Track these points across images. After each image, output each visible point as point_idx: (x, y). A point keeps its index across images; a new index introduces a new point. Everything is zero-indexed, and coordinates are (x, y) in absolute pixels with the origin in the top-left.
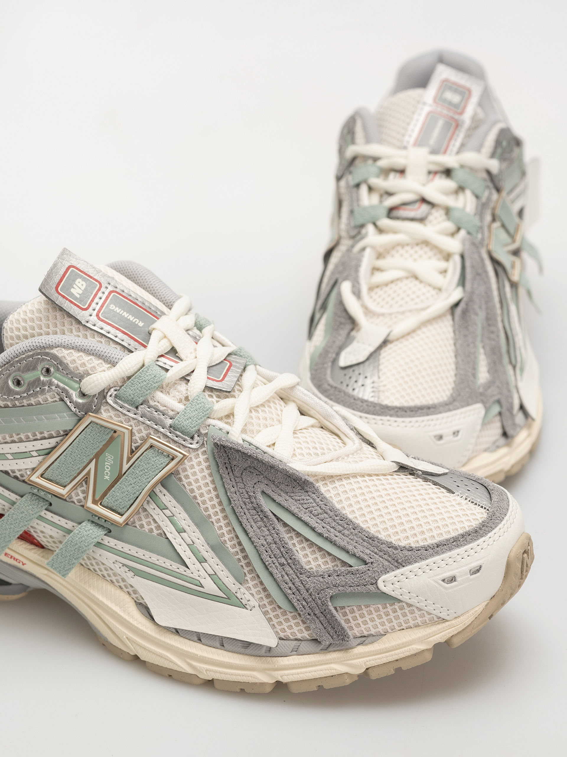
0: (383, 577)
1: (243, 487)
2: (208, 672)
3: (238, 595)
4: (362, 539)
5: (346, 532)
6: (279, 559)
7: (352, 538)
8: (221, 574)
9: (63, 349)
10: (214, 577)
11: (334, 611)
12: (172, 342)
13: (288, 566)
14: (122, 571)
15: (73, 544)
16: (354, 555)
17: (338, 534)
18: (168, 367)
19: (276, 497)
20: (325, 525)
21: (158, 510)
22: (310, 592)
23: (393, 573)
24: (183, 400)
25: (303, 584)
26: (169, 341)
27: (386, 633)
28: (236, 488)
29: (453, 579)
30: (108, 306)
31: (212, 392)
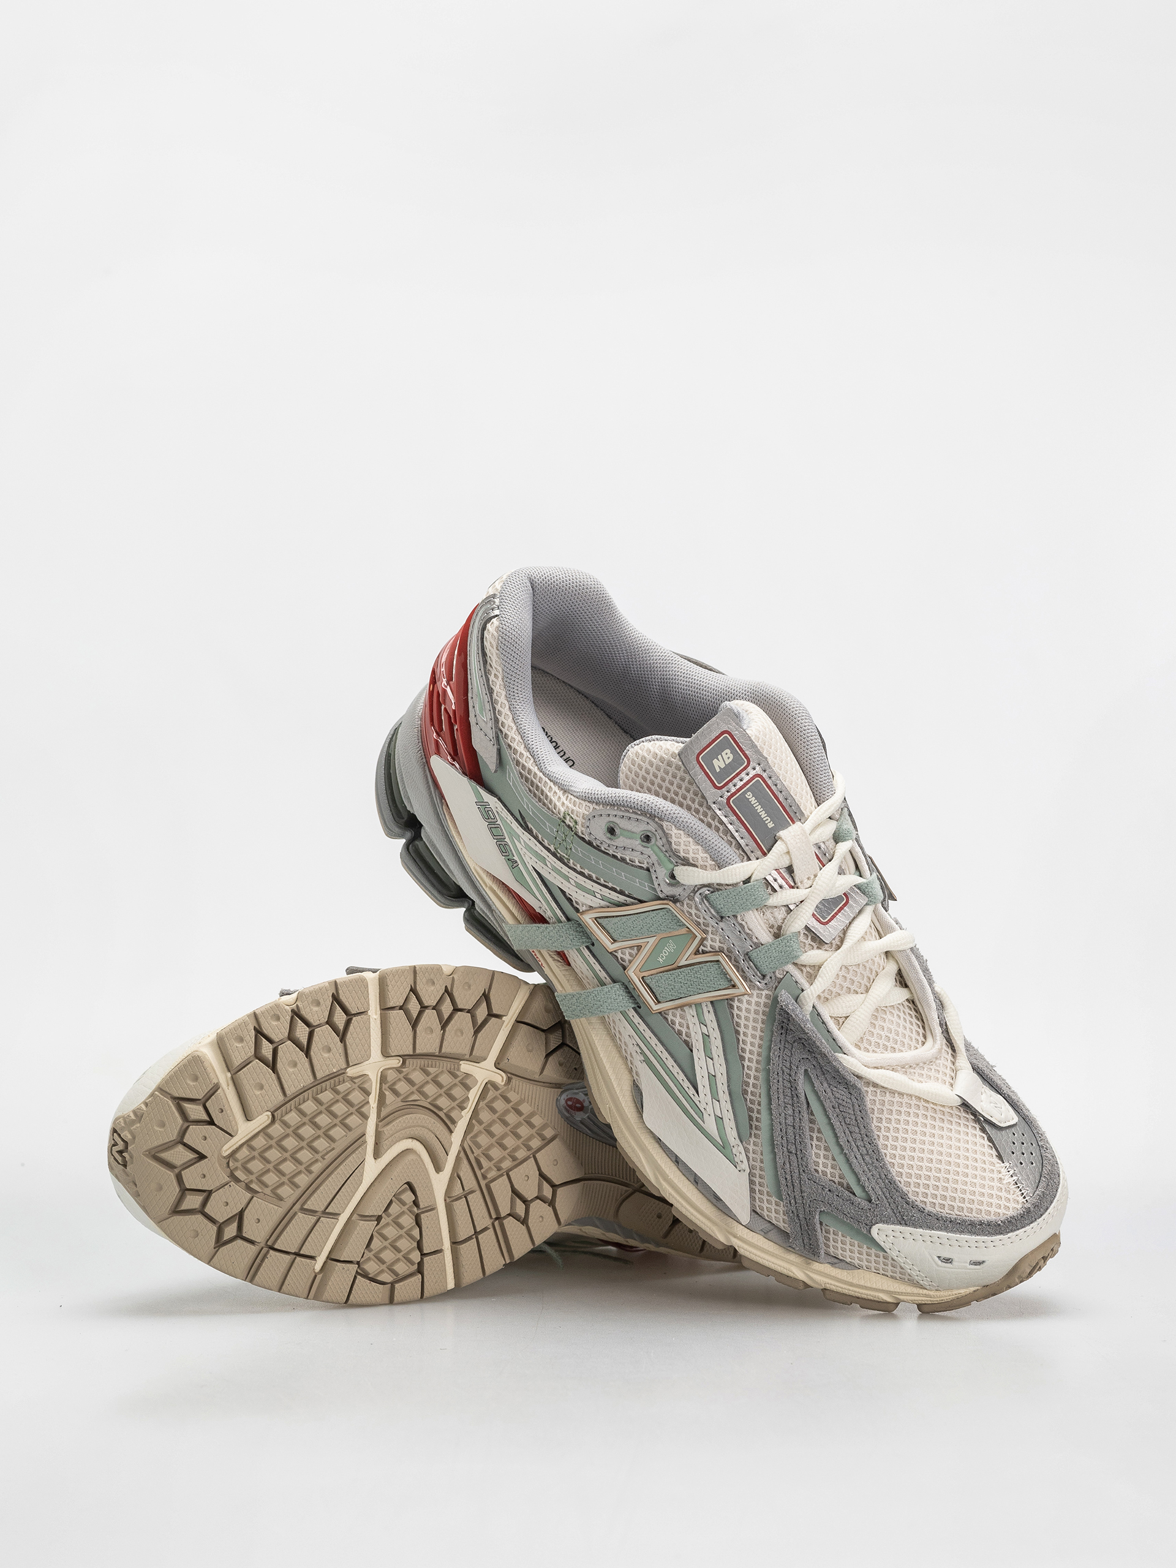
0: (880, 1225)
1: (790, 1055)
2: (671, 1196)
3: (734, 1150)
4: (879, 1175)
5: (867, 1158)
6: (790, 1144)
7: (870, 1168)
8: (726, 1121)
9: (673, 827)
10: (719, 1119)
11: (818, 1225)
12: (793, 862)
13: (795, 1156)
14: (632, 1049)
15: (595, 998)
16: (863, 1187)
17: (859, 1156)
18: (776, 887)
19: (817, 1084)
20: (850, 1139)
21: (696, 1020)
22: (803, 1194)
23: (893, 1227)
24: (775, 927)
25: (800, 1183)
26: (791, 859)
27: (859, 1267)
28: (781, 1052)
29: (948, 1261)
30: (745, 792)
31: (809, 932)
